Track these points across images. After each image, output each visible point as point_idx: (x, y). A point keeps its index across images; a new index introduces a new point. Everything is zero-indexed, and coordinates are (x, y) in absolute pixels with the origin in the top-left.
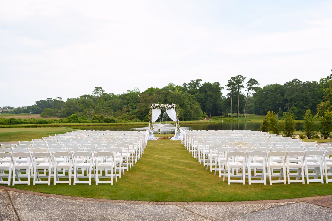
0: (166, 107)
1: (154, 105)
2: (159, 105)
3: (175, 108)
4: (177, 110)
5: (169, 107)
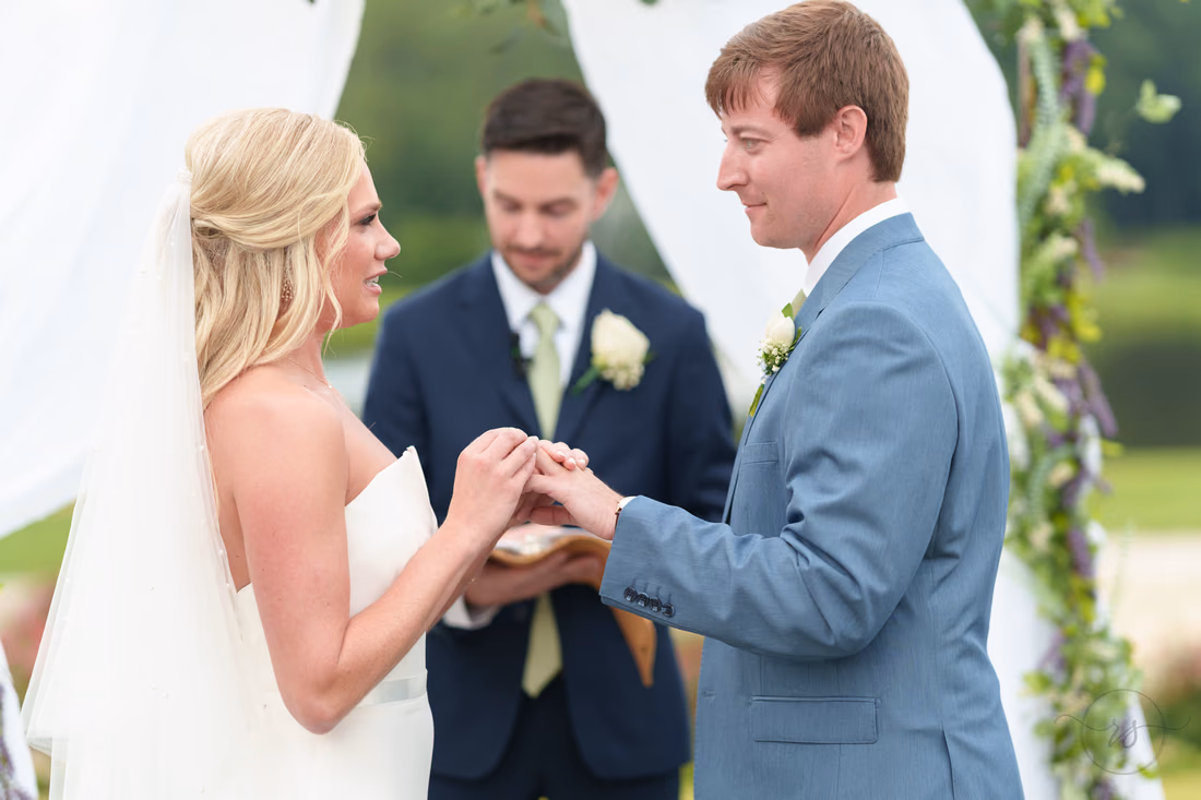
4: (1050, 24)
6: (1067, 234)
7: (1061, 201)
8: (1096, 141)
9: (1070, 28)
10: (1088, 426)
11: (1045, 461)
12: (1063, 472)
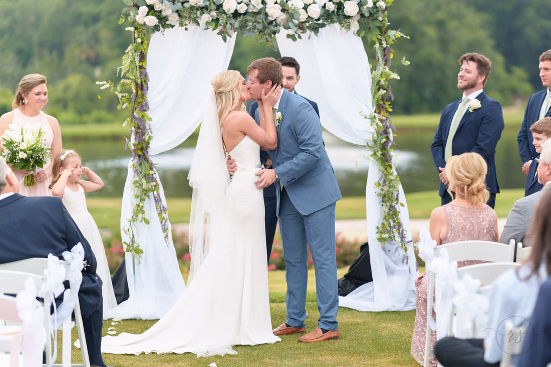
3: (355, 26)
4: (381, 44)
5: (303, 17)
6: (384, 90)
7: (383, 82)
8: (392, 69)
9: (385, 45)
10: (390, 130)
11: (380, 138)
12: (384, 140)
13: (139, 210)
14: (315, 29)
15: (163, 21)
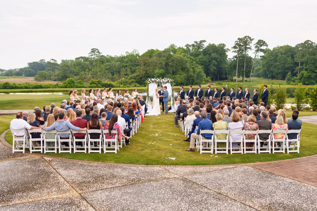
0: (162, 82)
1: (151, 80)
2: (156, 80)
3: (170, 83)
4: (173, 85)
5: (165, 82)
13: (148, 102)
14: (166, 83)
15: (150, 83)
